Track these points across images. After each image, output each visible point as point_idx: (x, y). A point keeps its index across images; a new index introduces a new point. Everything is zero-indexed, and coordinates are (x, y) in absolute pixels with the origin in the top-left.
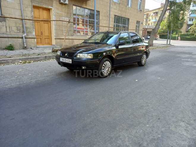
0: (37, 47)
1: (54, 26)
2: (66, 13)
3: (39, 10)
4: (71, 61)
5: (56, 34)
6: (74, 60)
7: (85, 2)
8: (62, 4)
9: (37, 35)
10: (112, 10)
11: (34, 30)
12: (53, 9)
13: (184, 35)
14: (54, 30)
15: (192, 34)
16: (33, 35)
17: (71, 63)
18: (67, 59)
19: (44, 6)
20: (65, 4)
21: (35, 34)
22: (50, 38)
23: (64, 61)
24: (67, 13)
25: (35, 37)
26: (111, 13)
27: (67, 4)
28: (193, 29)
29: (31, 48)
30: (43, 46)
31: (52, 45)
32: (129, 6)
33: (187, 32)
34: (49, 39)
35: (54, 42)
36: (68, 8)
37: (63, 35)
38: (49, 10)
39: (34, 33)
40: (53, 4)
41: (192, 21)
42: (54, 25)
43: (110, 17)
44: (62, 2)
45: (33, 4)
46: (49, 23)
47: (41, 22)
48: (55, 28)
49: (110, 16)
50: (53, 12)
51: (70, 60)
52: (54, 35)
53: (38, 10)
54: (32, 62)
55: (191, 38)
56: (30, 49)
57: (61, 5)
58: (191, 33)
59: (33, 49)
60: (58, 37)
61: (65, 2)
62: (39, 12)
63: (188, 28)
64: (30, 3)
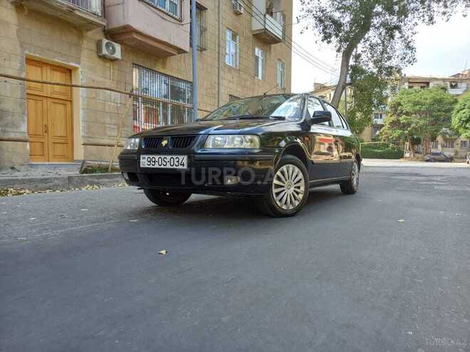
0: (32, 166)
1: (81, 112)
2: (115, 82)
3: (42, 69)
4: (185, 161)
5: (87, 133)
6: (196, 156)
7: (161, 60)
8: (104, 58)
9: (31, 132)
10: (224, 82)
11: (26, 118)
12: (80, 70)
13: (369, 146)
14: (81, 122)
15: (385, 144)
16: (22, 133)
17: (185, 167)
18: (169, 157)
19: (58, 60)
20: (113, 60)
21: (26, 131)
22: (70, 142)
23: (157, 166)
24: (117, 81)
25: (26, 136)
26: (222, 90)
27: (117, 59)
28: (386, 134)
29: (13, 168)
30: (47, 163)
31: (73, 161)
32: (260, 77)
33: (374, 140)
34: (65, 145)
35: (79, 153)
36: (118, 70)
37: (105, 134)
38: (69, 71)
39: (24, 128)
40: (82, 58)
41: (381, 118)
42: (83, 109)
43: (220, 99)
44: (107, 53)
45: (27, 52)
46: (69, 104)
47: (45, 100)
48: (84, 118)
49: (220, 96)
50: (81, 77)
51: (181, 157)
52: (82, 133)
53: (39, 69)
54: (27, 191)
55: (384, 153)
56: (10, 170)
57: (101, 62)
58: (382, 142)
59: (19, 171)
60: (92, 141)
61: (114, 55)
62: (42, 73)
63: (375, 133)
64: (19, 49)
